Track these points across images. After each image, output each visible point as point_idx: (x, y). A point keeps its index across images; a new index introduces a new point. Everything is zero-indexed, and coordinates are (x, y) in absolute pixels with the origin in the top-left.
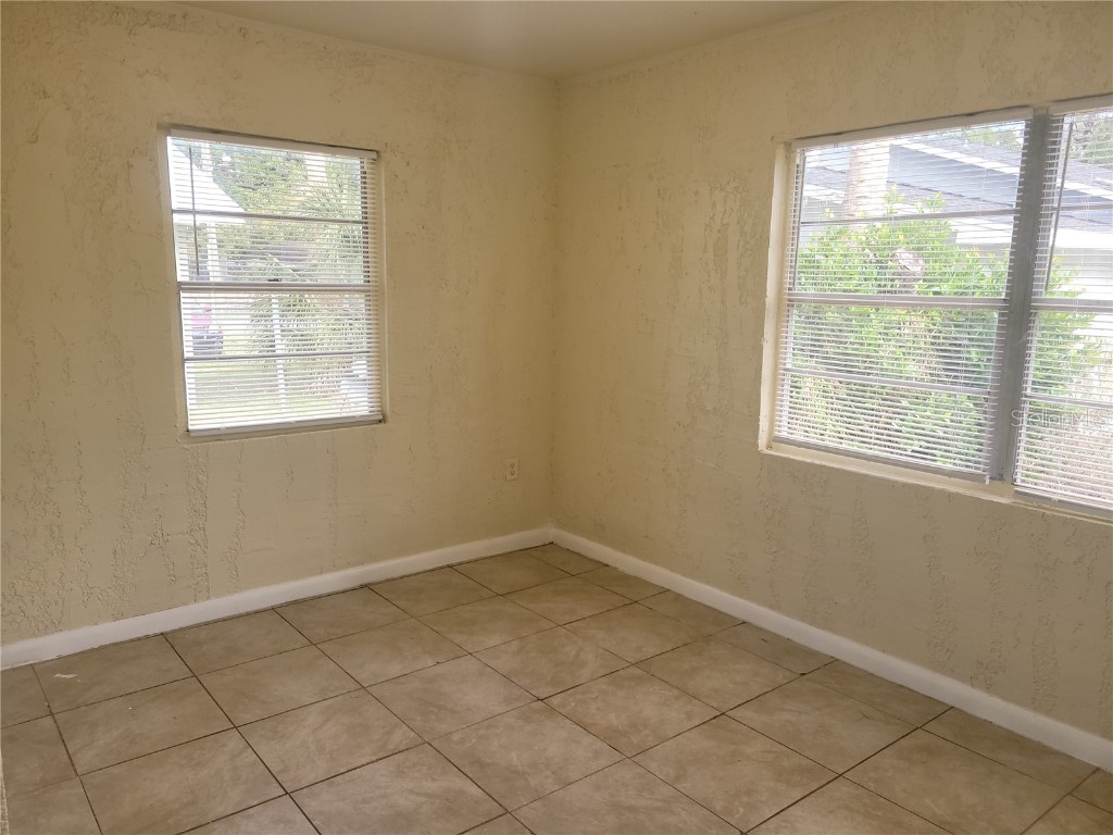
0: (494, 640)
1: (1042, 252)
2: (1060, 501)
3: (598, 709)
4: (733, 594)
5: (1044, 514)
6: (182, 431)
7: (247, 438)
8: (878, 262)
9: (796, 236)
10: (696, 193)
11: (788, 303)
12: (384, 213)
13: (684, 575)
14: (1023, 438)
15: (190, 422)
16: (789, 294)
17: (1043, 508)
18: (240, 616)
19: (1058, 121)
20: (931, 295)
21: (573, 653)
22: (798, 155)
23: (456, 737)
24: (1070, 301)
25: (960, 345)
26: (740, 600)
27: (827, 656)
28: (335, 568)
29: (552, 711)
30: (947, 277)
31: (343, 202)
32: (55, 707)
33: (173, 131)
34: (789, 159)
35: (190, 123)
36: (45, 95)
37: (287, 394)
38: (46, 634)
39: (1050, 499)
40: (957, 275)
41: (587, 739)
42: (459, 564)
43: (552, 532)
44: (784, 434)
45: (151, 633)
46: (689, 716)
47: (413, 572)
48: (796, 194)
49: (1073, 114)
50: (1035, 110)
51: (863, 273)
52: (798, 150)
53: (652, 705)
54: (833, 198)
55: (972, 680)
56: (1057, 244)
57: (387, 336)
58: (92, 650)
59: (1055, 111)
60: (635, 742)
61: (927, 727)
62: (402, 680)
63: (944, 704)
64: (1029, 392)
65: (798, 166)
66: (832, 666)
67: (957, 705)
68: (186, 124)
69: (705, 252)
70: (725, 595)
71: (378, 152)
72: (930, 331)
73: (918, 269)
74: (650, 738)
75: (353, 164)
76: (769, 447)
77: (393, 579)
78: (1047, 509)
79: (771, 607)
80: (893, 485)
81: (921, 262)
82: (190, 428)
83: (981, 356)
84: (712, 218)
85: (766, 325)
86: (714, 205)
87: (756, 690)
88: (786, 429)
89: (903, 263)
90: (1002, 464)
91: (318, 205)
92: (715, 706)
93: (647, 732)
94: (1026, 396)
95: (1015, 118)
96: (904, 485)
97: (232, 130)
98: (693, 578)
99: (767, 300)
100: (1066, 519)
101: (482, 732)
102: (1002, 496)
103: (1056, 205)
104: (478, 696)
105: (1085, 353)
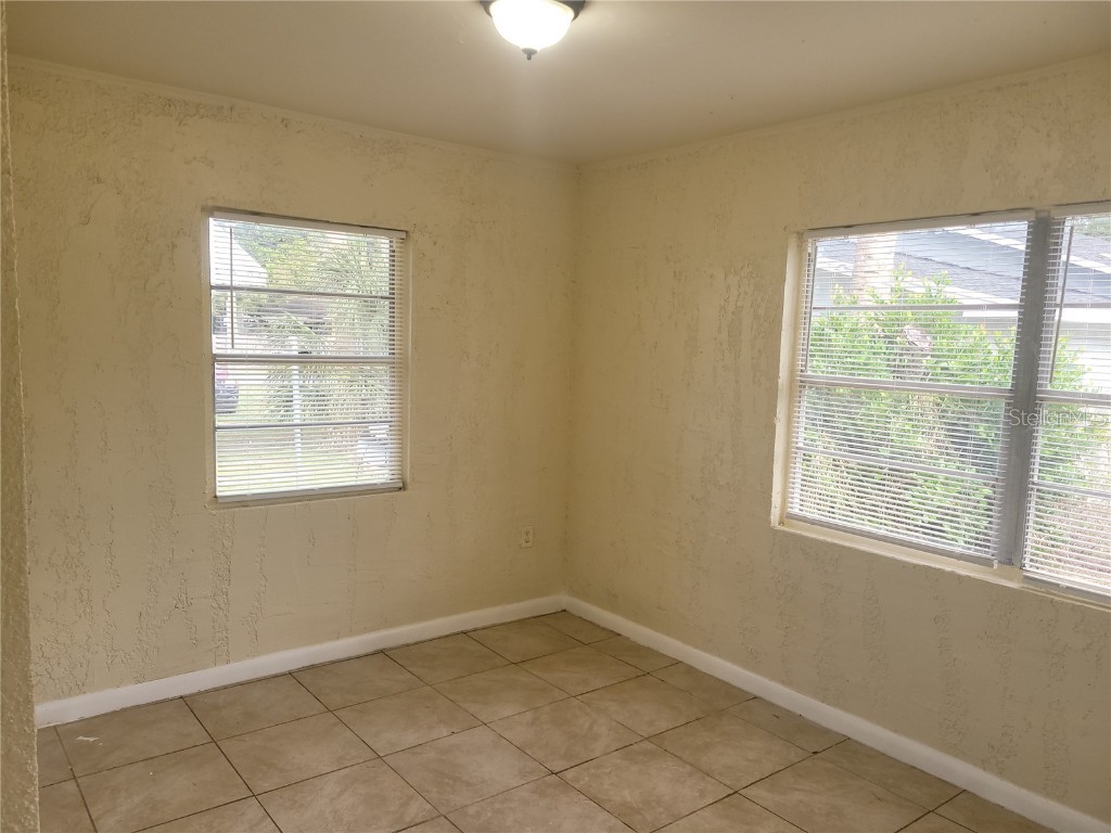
0: (508, 710)
1: (1046, 346)
2: (1068, 588)
3: (612, 784)
4: (745, 667)
5: (1052, 601)
6: (209, 497)
7: (272, 504)
8: (886, 337)
9: (808, 321)
10: (712, 276)
11: (799, 384)
12: (411, 290)
13: (697, 647)
14: (1032, 511)
15: (218, 489)
16: (801, 376)
17: (1052, 594)
18: (259, 680)
19: (1059, 224)
20: (939, 371)
21: (587, 725)
22: (810, 245)
23: (471, 811)
24: (1074, 394)
25: (968, 420)
26: (752, 675)
27: (839, 734)
28: (351, 633)
29: (566, 786)
30: (954, 353)
31: (362, 263)
32: (78, 772)
33: (216, 213)
34: (801, 248)
35: (233, 207)
36: (99, 180)
37: (302, 444)
38: (70, 696)
39: (1058, 585)
40: (965, 351)
41: (603, 815)
42: (475, 630)
43: (563, 600)
44: (796, 511)
45: (170, 696)
46: (702, 794)
47: (429, 638)
48: (808, 281)
49: (1073, 219)
50: (1037, 212)
51: (872, 348)
52: (810, 240)
53: (665, 782)
54: (842, 269)
55: (983, 764)
56: (1063, 319)
57: (409, 406)
58: (114, 712)
59: (1056, 214)
60: (649, 820)
61: (939, 811)
62: (418, 750)
63: (956, 787)
64: (1035, 479)
65: (809, 255)
66: (844, 746)
67: (969, 789)
68: (229, 206)
69: (720, 333)
70: (737, 669)
71: (407, 232)
72: (938, 405)
73: (926, 345)
74: (664, 816)
75: (384, 243)
76: (781, 523)
77: (408, 645)
78: (1055, 595)
79: (783, 682)
80: (905, 566)
81: (929, 338)
82: (218, 494)
83: (989, 431)
84: (727, 301)
85: (778, 406)
86: (728, 288)
87: (768, 768)
88: (798, 506)
89: (911, 340)
90: (1011, 550)
91: (338, 266)
92: (728, 783)
93: (661, 809)
94: (1033, 483)
95: (1019, 219)
96: (915, 566)
97: (270, 212)
98: (705, 650)
99: (780, 381)
100: (1074, 606)
101: (497, 806)
102: (1011, 580)
103: (1058, 301)
104: (494, 768)
105: (1092, 430)
